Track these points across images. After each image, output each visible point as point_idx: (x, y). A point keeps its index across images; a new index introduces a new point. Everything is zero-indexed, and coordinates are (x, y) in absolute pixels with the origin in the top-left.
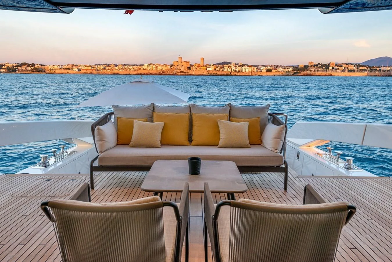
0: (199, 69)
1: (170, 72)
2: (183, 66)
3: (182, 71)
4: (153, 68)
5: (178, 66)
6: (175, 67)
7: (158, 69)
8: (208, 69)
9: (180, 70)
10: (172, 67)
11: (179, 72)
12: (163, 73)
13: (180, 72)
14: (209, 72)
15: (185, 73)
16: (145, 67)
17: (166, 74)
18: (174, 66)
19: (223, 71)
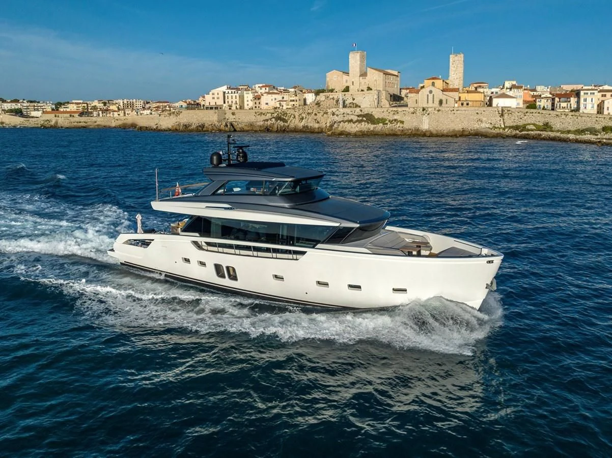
0: (451, 101)
1: (310, 118)
2: (369, 89)
3: (365, 112)
4: (246, 103)
5: (347, 89)
6: (331, 95)
7: (263, 106)
8: (498, 102)
9: (358, 110)
10: (322, 97)
11: (351, 121)
12: (282, 123)
13: (355, 118)
14: (506, 116)
15: (383, 121)
16: (216, 100)
17: (292, 125)
18: (332, 91)
19: (578, 109)
